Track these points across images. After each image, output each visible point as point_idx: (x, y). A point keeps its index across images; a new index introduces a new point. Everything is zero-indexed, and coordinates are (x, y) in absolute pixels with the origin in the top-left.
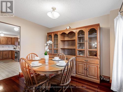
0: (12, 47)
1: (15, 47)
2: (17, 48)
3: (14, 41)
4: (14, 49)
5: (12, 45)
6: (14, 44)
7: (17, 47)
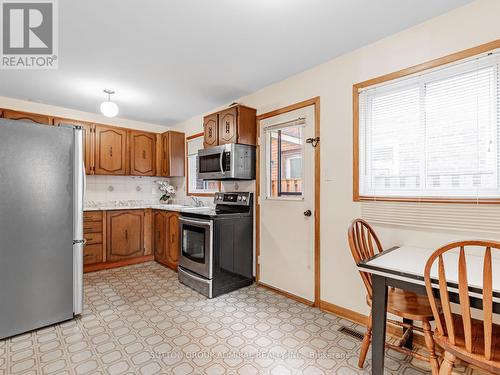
0: (154, 192)
1: (169, 189)
2: (181, 193)
3: (165, 156)
4: (165, 198)
5: (155, 175)
6: (165, 173)
7: (176, 189)
